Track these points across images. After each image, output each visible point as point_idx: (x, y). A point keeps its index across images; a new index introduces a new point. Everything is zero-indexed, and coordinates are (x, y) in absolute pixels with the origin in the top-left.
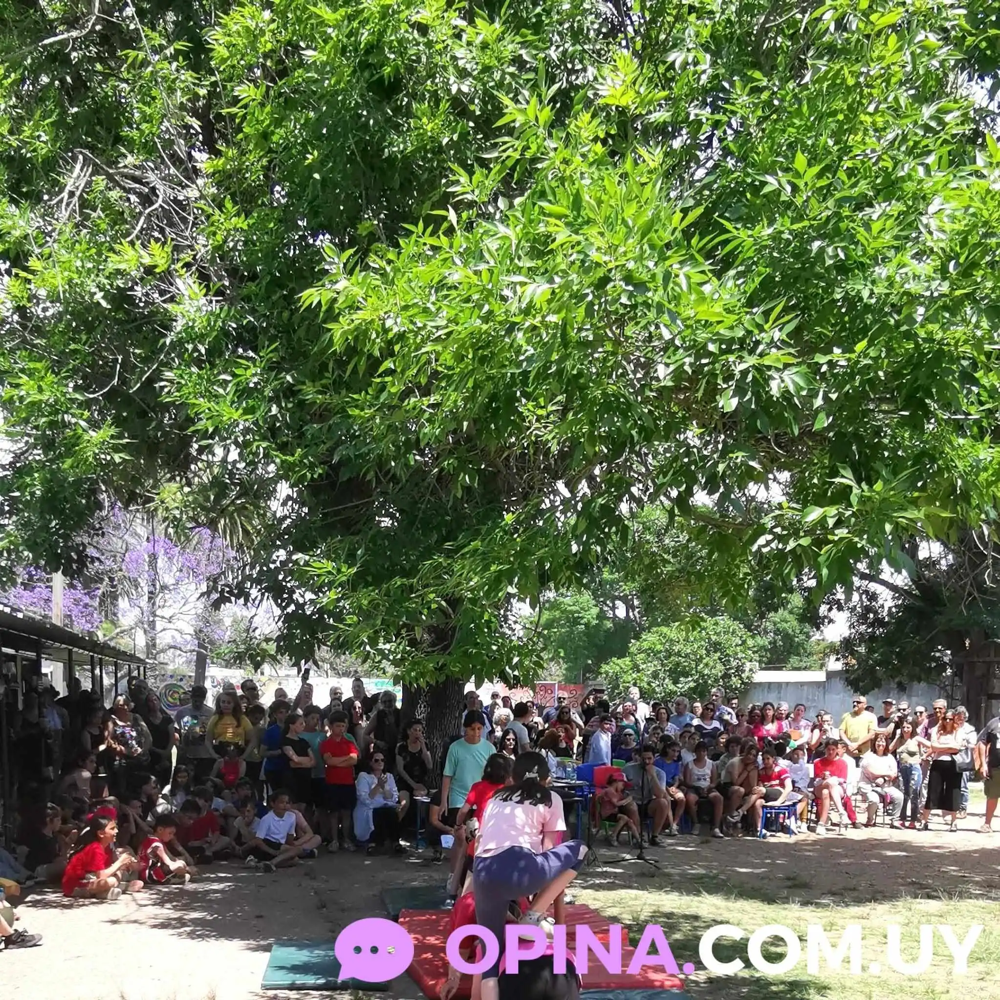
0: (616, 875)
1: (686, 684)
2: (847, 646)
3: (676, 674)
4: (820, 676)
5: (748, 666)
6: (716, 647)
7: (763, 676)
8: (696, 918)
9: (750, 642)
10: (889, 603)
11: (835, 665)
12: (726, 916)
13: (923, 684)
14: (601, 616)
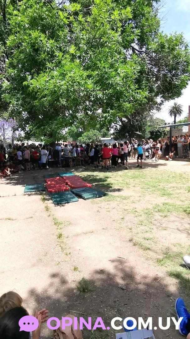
0: (81, 170)
1: (91, 140)
2: (113, 134)
3: (89, 139)
4: (110, 138)
5: (100, 137)
6: (95, 135)
7: (102, 139)
8: (93, 175)
9: (100, 134)
10: (119, 127)
11: (112, 137)
12: (98, 175)
13: (125, 139)
14: (77, 131)
